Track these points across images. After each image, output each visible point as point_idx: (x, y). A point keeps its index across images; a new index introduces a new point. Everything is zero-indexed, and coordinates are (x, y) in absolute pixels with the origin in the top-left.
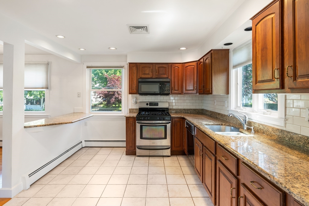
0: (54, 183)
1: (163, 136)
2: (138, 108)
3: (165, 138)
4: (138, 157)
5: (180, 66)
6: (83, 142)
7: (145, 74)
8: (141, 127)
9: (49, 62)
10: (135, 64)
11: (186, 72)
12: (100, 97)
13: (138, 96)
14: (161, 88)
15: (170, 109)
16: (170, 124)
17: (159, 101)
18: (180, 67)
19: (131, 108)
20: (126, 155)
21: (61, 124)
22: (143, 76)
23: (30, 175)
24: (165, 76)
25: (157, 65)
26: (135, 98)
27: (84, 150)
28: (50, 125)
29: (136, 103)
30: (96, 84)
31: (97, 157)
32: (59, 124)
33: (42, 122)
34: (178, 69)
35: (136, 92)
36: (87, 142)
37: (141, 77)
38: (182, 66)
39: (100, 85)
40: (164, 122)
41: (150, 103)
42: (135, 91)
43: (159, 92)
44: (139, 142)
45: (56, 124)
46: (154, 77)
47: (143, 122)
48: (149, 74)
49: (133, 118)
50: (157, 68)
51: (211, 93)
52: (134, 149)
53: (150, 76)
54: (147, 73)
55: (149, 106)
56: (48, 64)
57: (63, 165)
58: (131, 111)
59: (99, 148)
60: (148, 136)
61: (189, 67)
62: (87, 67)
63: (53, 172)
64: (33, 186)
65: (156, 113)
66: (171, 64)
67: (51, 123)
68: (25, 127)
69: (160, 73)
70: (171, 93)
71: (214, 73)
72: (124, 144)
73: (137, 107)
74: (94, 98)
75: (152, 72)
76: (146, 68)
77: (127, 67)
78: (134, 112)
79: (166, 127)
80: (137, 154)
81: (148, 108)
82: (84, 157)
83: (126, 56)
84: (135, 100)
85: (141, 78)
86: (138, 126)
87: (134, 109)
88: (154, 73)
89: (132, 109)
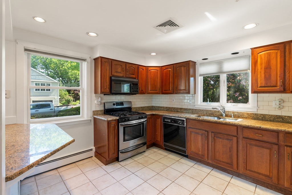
7: (117, 72)
8: (124, 128)
10: (107, 60)
13: (102, 95)
14: (131, 88)
18: (144, 69)
24: (134, 76)
25: (127, 65)
26: (100, 98)
29: (101, 103)
34: (143, 71)
37: (114, 75)
38: (146, 69)
41: (117, 103)
42: (108, 90)
43: (129, 92)
46: (125, 76)
47: (126, 123)
50: (128, 68)
53: (121, 75)
54: (119, 72)
58: (95, 113)
61: (152, 71)
62: (26, 50)
66: (138, 66)
69: (130, 73)
73: (101, 108)
75: (124, 71)
76: (118, 66)
78: (99, 114)
84: (100, 100)
87: (99, 111)
89: (96, 111)
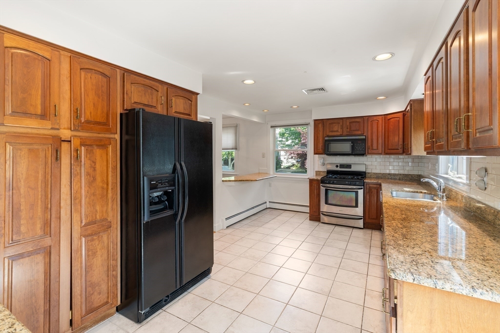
0: (243, 229)
1: (354, 205)
2: (326, 170)
3: (357, 206)
4: (323, 224)
5: (380, 119)
6: (268, 203)
7: (332, 131)
8: (327, 191)
9: (237, 124)
10: (320, 121)
11: (388, 127)
12: (292, 158)
13: (325, 156)
14: (353, 148)
15: (369, 173)
16: (362, 190)
17: (354, 162)
19: (317, 170)
20: (310, 220)
21: (248, 180)
22: (331, 134)
23: (227, 219)
24: (359, 133)
25: (348, 120)
26: (322, 159)
27: (268, 211)
28: (240, 181)
29: (324, 164)
30: (287, 141)
31: (279, 218)
32: (246, 181)
33: (233, 178)
34: (378, 123)
35: (322, 152)
36: (271, 204)
37: (328, 134)
38: (383, 118)
39: (292, 142)
40: (355, 187)
41: (340, 165)
42: (321, 150)
43: (350, 152)
44: (324, 208)
45: (243, 181)
46: (345, 133)
47: (328, 185)
48: (337, 131)
49: (317, 180)
50: (348, 124)
51: (410, 154)
52: (318, 214)
53: (339, 134)
54: (335, 130)
55: (339, 169)
56: (237, 126)
57: (249, 218)
58: (318, 173)
59: (283, 211)
60: (334, 202)
61: (392, 119)
62: (271, 127)
63: (241, 222)
64: (228, 228)
65: (346, 177)
66: (367, 117)
67: (240, 179)
68: (223, 181)
69: (352, 129)
70: (368, 153)
71: (414, 128)
72: (307, 210)
73: (324, 169)
74: (285, 158)
75: (342, 128)
76: (334, 124)
77: (312, 124)
78: (321, 174)
79: (357, 193)
80: (322, 221)
81: (338, 171)
82: (267, 215)
83: (311, 111)
84: (322, 161)
85: (328, 136)
86: (323, 190)
87: (321, 171)
88: (345, 129)
